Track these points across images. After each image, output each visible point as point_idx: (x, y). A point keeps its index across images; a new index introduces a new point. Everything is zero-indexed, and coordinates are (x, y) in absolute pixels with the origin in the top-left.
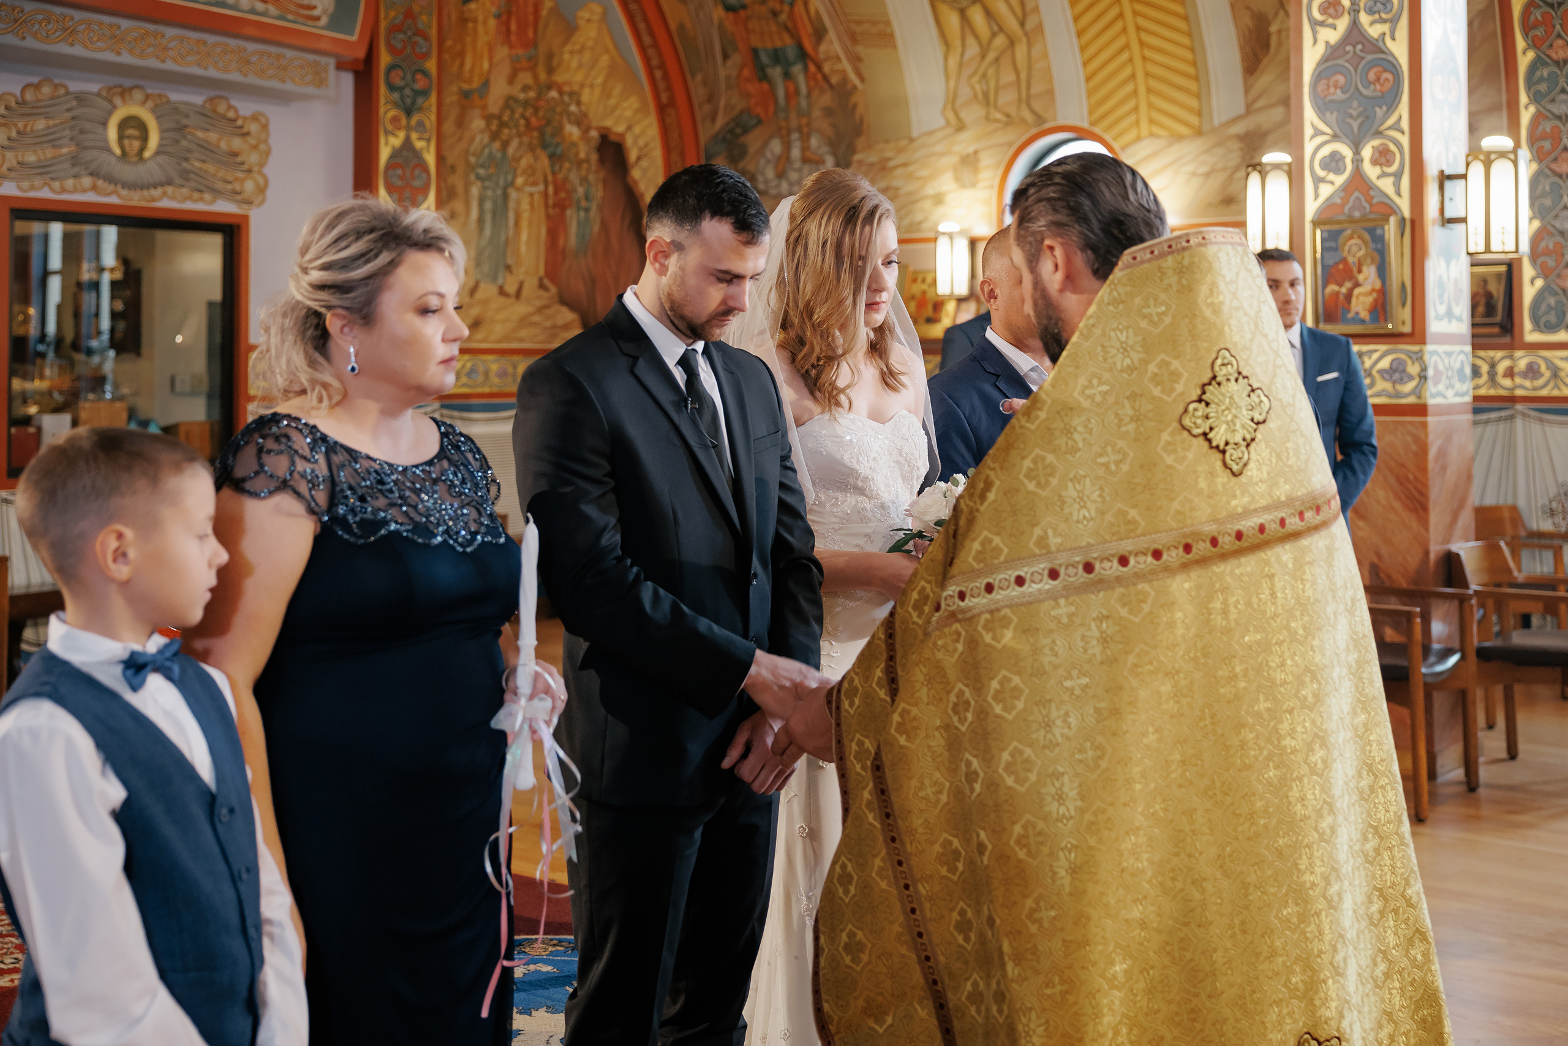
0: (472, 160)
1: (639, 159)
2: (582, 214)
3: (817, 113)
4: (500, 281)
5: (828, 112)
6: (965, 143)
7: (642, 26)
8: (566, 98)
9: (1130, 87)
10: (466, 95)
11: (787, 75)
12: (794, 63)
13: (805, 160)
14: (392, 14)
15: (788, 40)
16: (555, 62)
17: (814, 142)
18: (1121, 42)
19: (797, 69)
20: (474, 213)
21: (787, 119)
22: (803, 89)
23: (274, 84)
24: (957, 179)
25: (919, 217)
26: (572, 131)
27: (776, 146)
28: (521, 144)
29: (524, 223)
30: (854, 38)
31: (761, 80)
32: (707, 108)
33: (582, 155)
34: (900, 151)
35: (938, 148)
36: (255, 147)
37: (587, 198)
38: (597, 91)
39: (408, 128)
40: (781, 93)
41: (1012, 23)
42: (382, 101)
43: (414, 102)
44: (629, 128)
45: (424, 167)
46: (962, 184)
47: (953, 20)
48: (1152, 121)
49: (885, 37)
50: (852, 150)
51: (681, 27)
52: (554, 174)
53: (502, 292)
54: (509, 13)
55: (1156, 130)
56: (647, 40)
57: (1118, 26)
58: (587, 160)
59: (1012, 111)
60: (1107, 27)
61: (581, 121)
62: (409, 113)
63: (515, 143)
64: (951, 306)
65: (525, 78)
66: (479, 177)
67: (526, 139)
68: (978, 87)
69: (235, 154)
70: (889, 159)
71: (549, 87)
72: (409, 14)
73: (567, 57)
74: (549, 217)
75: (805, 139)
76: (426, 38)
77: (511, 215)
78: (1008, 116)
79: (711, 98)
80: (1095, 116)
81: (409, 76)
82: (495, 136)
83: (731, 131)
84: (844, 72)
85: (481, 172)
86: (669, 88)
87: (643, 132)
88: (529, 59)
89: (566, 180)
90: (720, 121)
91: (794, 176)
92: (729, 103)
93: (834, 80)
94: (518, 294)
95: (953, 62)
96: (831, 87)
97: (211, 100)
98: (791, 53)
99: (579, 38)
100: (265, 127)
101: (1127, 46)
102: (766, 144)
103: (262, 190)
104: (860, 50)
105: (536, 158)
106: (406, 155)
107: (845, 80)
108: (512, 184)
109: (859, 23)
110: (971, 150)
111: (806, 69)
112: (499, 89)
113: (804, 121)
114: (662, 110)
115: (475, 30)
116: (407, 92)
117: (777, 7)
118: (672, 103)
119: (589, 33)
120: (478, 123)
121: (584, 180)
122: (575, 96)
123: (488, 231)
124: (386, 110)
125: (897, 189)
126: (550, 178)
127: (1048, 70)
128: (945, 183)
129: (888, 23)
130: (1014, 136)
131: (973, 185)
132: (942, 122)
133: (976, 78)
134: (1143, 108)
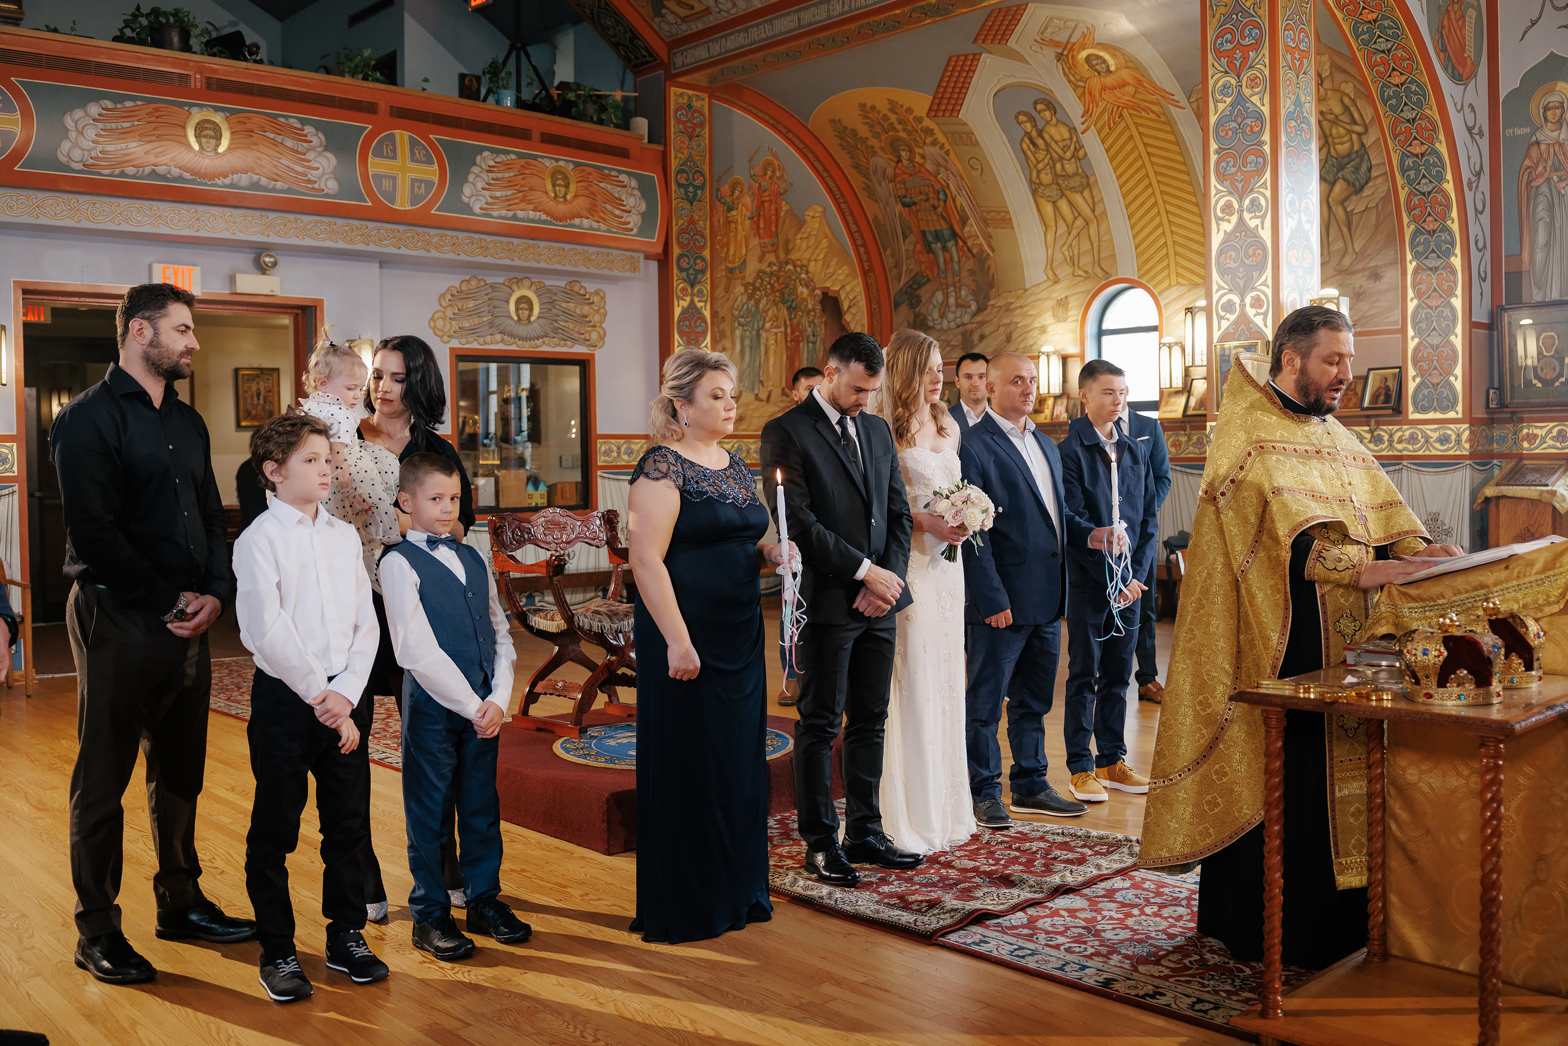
0: (736, 313)
1: (849, 307)
2: (811, 345)
3: (965, 273)
4: (756, 391)
5: (972, 272)
6: (1059, 292)
7: (850, 219)
8: (799, 269)
9: (1164, 252)
10: (731, 271)
11: (945, 248)
12: (949, 240)
13: (958, 306)
14: (681, 222)
15: (944, 226)
16: (790, 247)
17: (963, 293)
18: (1157, 221)
19: (951, 244)
20: (738, 348)
21: (945, 278)
22: (956, 259)
23: (606, 272)
24: (1054, 316)
25: (1031, 342)
26: (803, 291)
27: (939, 296)
28: (768, 301)
29: (771, 353)
30: (987, 224)
31: (928, 252)
32: (895, 271)
33: (810, 307)
34: (1018, 297)
35: (1042, 295)
36: (597, 311)
37: (814, 335)
38: (820, 263)
39: (693, 295)
40: (941, 261)
41: (1087, 211)
42: (675, 278)
43: (696, 277)
44: (842, 287)
45: (704, 321)
46: (1058, 319)
47: (1048, 209)
48: (1177, 274)
49: (1005, 220)
50: (987, 298)
51: (876, 217)
52: (791, 320)
53: (757, 398)
54: (759, 215)
55: (1180, 280)
56: (853, 227)
57: (1154, 211)
58: (814, 310)
59: (1090, 271)
60: (1148, 211)
61: (809, 284)
62: (692, 286)
63: (764, 301)
64: (1050, 402)
65: (771, 257)
66: (740, 324)
67: (771, 298)
68: (1067, 253)
69: (585, 316)
70: (1012, 303)
71: (787, 263)
72: (691, 221)
73: (798, 241)
74: (787, 348)
75: (958, 291)
76: (703, 236)
77: (763, 348)
78: (1086, 272)
79: (897, 265)
80: (1141, 272)
81: (692, 262)
82: (750, 297)
83: (911, 287)
84: (981, 245)
85: (742, 320)
86: (869, 260)
87: (852, 289)
88: (772, 246)
89: (799, 323)
90: (903, 281)
91: (951, 316)
92: (909, 268)
93: (974, 251)
94: (768, 400)
95: (1050, 237)
96: (973, 255)
97: (570, 283)
98: (947, 233)
99: (806, 229)
100: (603, 298)
101: (1160, 224)
102: (933, 295)
103: (602, 338)
104: (990, 230)
105: (778, 310)
106: (692, 312)
107: (982, 251)
108: (763, 327)
109: (989, 212)
110: (1063, 296)
111: (957, 244)
112: (753, 266)
113: (957, 279)
114: (865, 274)
115: (736, 229)
116: (691, 271)
117: (936, 203)
118: (871, 269)
119: (813, 225)
120: (740, 289)
121: (812, 323)
122: (805, 268)
123: (747, 359)
124: (678, 285)
125: (1018, 323)
126: (788, 323)
127: (1111, 241)
128: (1047, 319)
129: (1008, 212)
130: (1090, 286)
131: (1065, 320)
132: (1045, 278)
133: (1065, 247)
134: (1172, 265)
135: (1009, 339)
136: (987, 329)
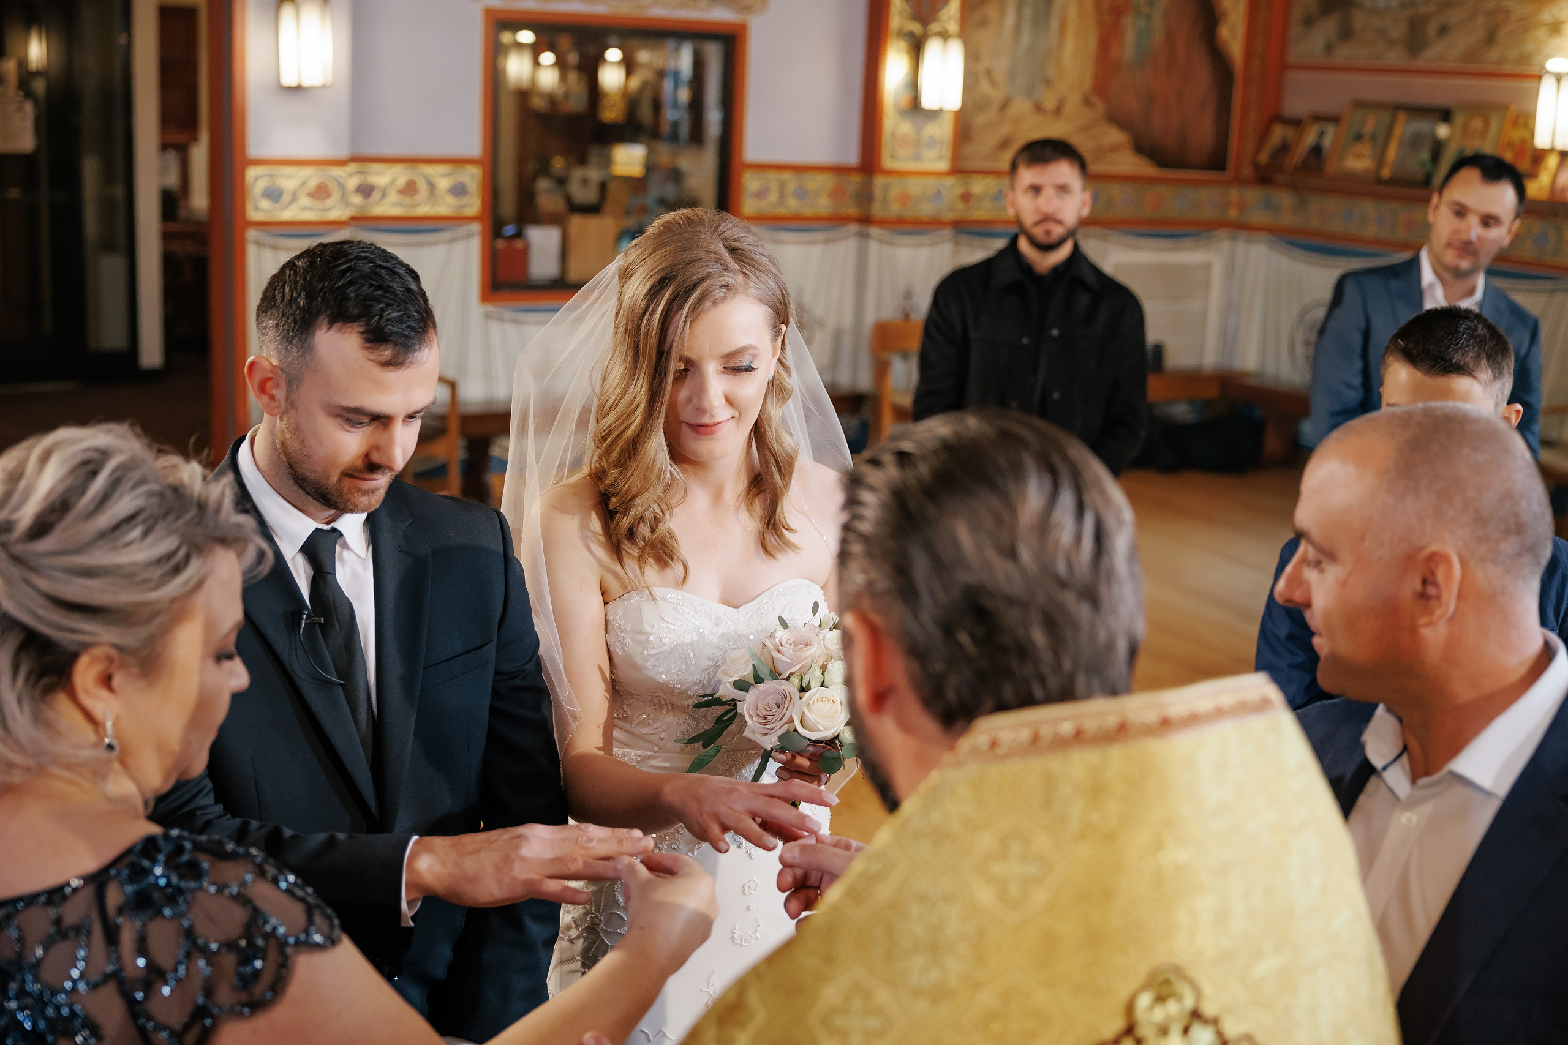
4: (1037, 96)
25: (1530, 47)
29: (1070, 30)
53: (1038, 108)
64: (1552, 161)
74: (1101, 24)
94: (1058, 111)
125: (1508, 11)
135: (1491, 38)
136: (1454, 16)
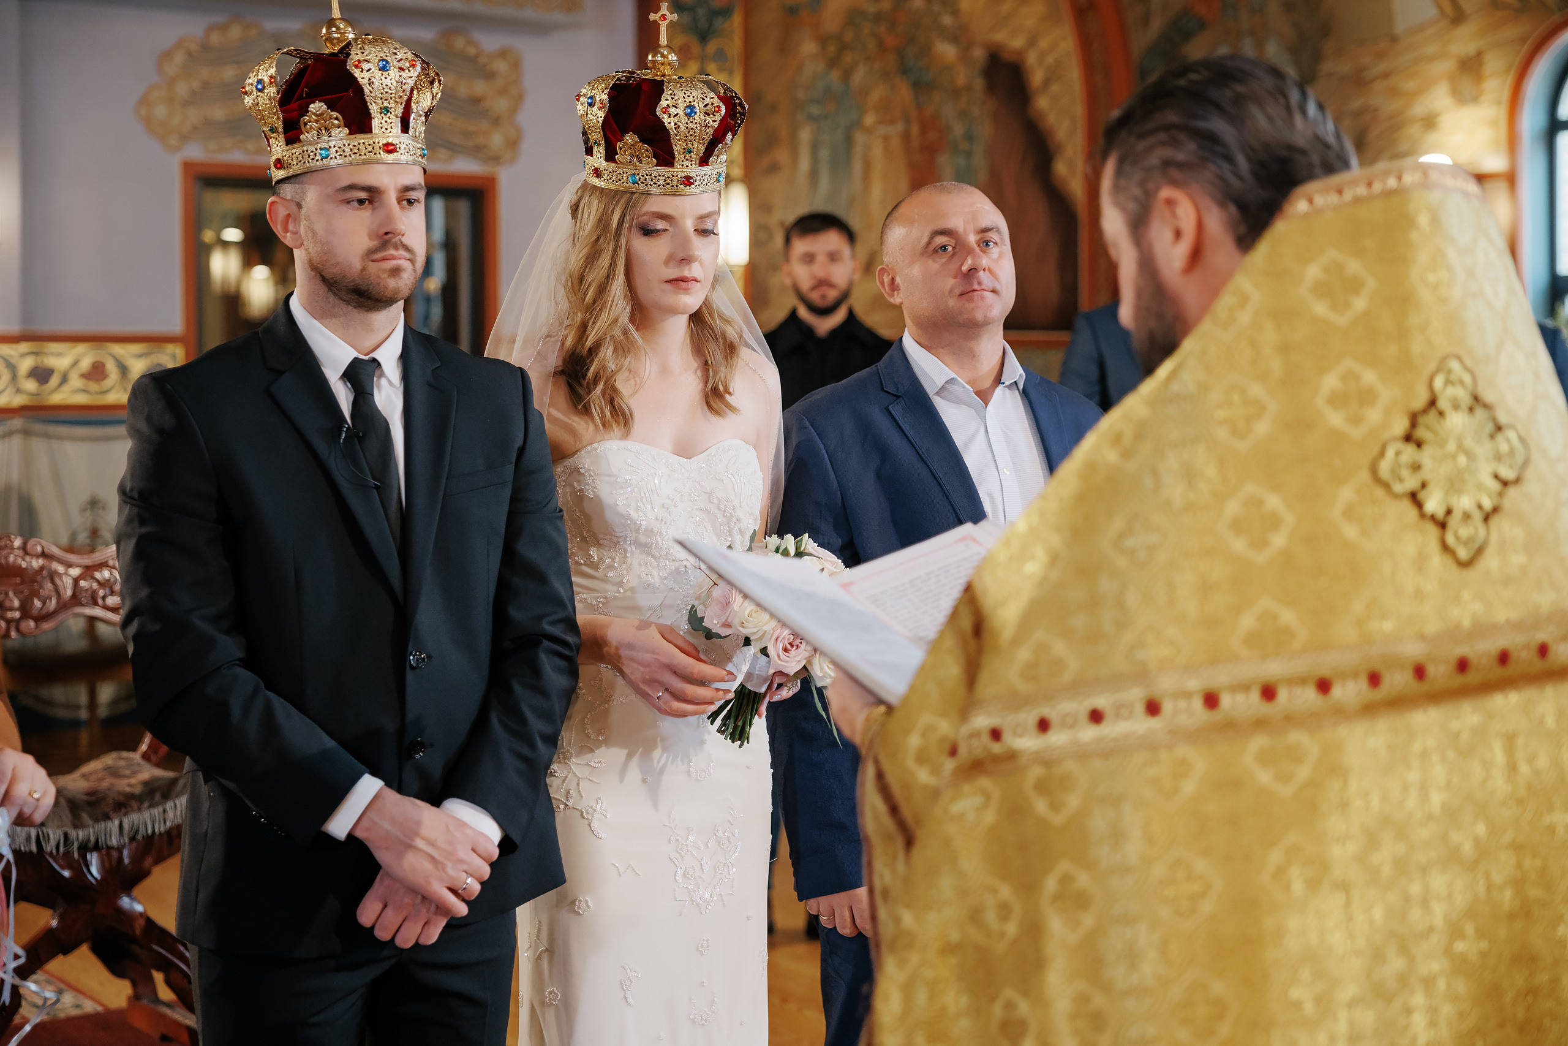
0: (801, 95)
1: (1047, 82)
2: (962, 161)
5: (1288, 6)
6: (1464, 41)
8: (936, 6)
10: (790, 11)
20: (804, 163)
23: (508, 12)
24: (1453, 92)
26: (946, 51)
28: (870, 71)
29: (878, 176)
32: (1138, 8)
33: (961, 82)
34: (1380, 55)
35: (1428, 50)
36: (503, 91)
37: (969, 137)
39: (703, 58)
43: (710, 25)
44: (1032, 42)
46: (1461, 98)
50: (1317, 57)
52: (919, 108)
58: (968, 89)
61: (959, 36)
63: (861, 71)
66: (812, 118)
67: (877, 65)
69: (476, 101)
70: (1366, 69)
77: (857, 166)
82: (833, 63)
83: (1170, 39)
85: (814, 110)
87: (1052, 46)
89: (936, 115)
90: (1157, 25)
97: (445, 34)
100: (516, 65)
103: (513, 144)
105: (893, 89)
108: (857, 124)
110: (1472, 50)
113: (1259, 20)
114: (1080, 14)
116: (702, 11)
120: (808, 47)
121: (964, 115)
126: (913, 114)
128: (1439, 99)
131: (1475, 99)
132: (1435, 12)
